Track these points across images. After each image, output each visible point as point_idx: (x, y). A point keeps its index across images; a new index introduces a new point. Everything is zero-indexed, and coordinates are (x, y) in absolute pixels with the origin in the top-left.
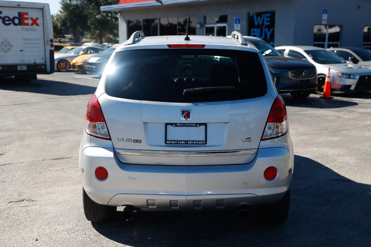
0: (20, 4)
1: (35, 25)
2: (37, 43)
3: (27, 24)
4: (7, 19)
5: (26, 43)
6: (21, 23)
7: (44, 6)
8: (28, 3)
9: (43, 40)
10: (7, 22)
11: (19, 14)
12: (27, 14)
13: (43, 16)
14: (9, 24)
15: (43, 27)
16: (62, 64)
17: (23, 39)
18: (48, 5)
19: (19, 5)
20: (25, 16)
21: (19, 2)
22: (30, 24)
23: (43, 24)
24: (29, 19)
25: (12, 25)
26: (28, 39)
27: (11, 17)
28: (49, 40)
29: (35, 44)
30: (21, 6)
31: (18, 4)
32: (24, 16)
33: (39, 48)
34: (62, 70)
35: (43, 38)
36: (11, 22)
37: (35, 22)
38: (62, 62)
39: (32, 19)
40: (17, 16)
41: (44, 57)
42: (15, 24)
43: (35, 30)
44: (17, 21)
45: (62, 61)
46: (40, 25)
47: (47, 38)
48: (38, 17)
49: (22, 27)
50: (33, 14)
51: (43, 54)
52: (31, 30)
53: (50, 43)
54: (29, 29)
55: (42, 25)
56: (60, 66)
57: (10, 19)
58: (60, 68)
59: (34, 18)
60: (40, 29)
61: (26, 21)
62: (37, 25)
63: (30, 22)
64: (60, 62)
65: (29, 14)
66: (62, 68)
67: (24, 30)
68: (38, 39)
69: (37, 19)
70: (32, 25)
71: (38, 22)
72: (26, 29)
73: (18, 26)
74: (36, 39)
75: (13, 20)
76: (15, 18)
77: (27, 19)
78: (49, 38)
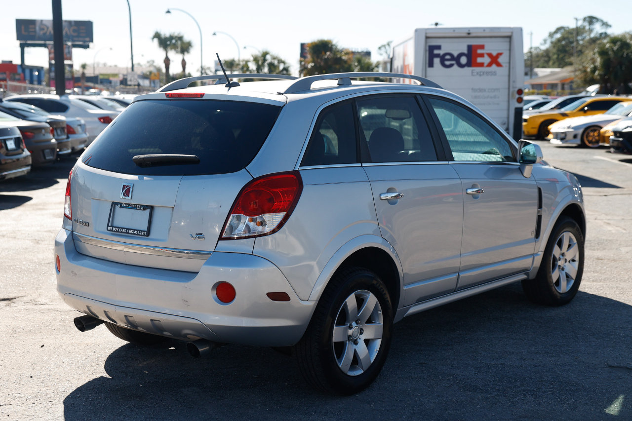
0: (471, 31)
1: (494, 66)
2: (495, 97)
3: (481, 65)
4: (448, 57)
5: (476, 97)
6: (471, 63)
7: (512, 33)
8: (484, 29)
9: (506, 91)
10: (447, 63)
11: (470, 48)
12: (482, 47)
13: (510, 50)
14: (451, 66)
15: (507, 68)
16: (592, 134)
17: (472, 89)
18: (521, 30)
19: (469, 34)
20: (480, 51)
21: (469, 29)
22: (485, 64)
23: (510, 63)
24: (486, 56)
25: (455, 67)
26: (481, 90)
27: (456, 54)
28: (516, 90)
29: (491, 97)
30: (472, 35)
31: (467, 31)
32: (476, 51)
33: (498, 104)
34: (590, 145)
35: (507, 86)
36: (453, 62)
37: (495, 60)
38: (592, 131)
39: (490, 55)
40: (466, 51)
41: (506, 120)
42: (461, 66)
43: (494, 74)
44: (464, 60)
45: (592, 128)
46: (503, 64)
47: (513, 88)
48: (500, 52)
49: (473, 70)
50: (492, 47)
51: (505, 114)
52: (487, 73)
53: (517, 96)
54: (484, 73)
55: (508, 65)
56: (587, 137)
57: (453, 58)
58: (588, 141)
59: (494, 54)
60: (502, 71)
61: (479, 60)
62: (499, 65)
63: (486, 60)
64: (589, 130)
65: (486, 47)
66: (590, 142)
67: (475, 74)
68: (498, 89)
69: (499, 55)
70: (490, 65)
71: (500, 60)
72: (477, 73)
73: (466, 69)
74: (495, 90)
75: (457, 59)
76: (461, 55)
77: (482, 55)
78: (516, 88)
